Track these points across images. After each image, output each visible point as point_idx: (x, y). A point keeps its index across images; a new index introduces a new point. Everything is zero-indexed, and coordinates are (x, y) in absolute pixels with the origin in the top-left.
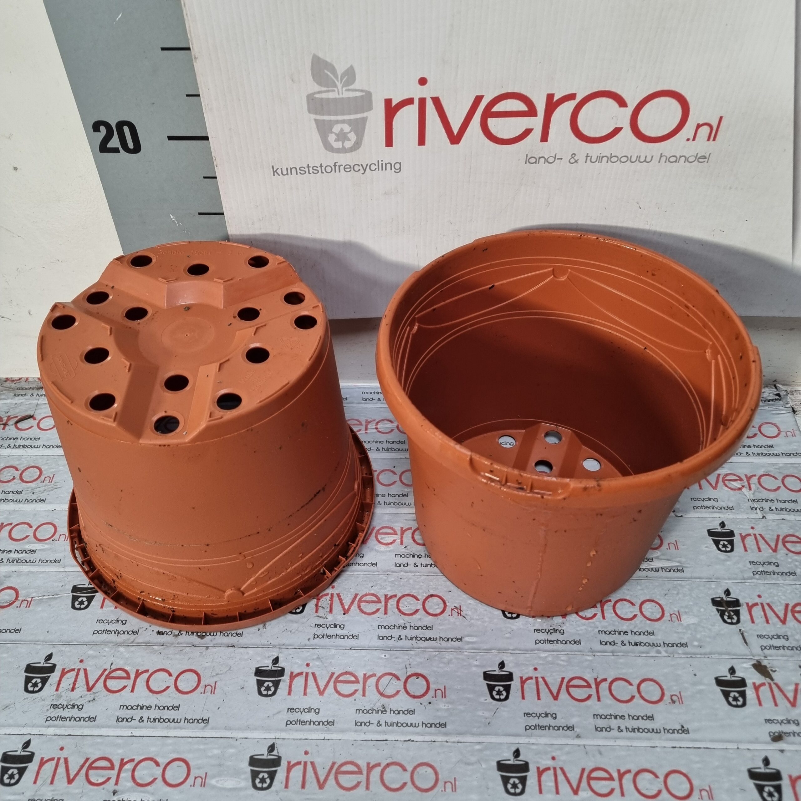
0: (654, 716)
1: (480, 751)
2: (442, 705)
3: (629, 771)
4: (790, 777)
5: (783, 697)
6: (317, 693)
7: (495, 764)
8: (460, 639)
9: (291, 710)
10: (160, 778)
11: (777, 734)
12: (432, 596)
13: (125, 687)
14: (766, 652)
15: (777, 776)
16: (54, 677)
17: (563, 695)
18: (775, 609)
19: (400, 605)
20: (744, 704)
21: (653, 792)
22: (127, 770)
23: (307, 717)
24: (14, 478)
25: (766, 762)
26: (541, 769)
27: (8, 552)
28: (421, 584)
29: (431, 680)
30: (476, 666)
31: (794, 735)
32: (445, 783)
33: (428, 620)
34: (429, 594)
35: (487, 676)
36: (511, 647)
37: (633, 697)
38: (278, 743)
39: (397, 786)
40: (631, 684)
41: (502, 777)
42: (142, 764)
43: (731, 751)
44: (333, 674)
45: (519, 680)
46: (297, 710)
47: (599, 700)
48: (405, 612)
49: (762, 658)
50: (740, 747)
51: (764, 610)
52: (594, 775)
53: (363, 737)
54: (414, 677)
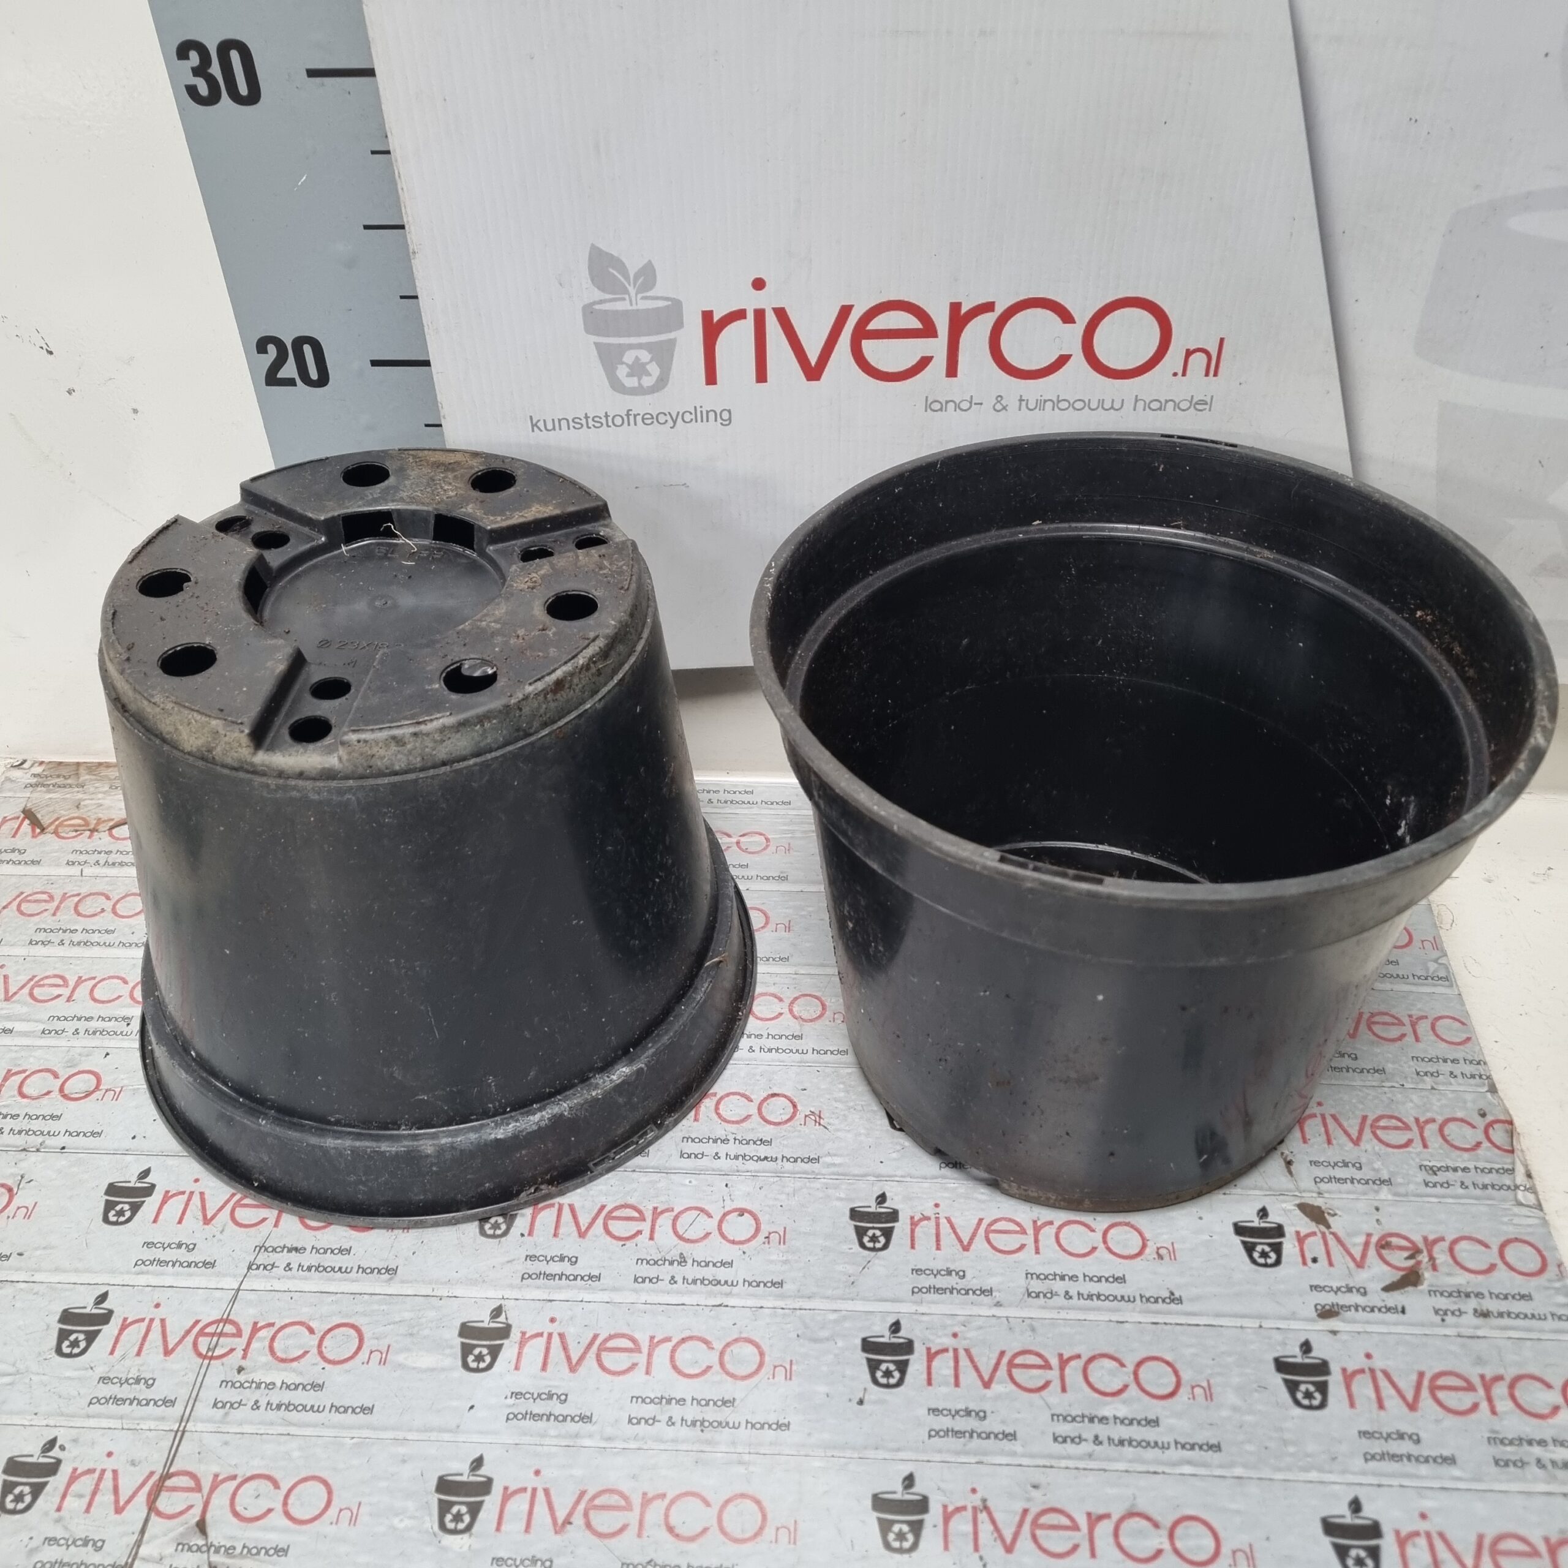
0: (1127, 1277)
1: (836, 1321)
2: (775, 1253)
3: (1078, 1356)
4: (1344, 1370)
5: (1344, 1253)
6: (576, 1234)
7: (858, 1342)
8: (817, 1160)
9: (531, 1258)
10: (315, 1351)
11: (1327, 1307)
12: (774, 1095)
13: (264, 1220)
14: (1323, 1186)
15: (1323, 1368)
16: (151, 1204)
17: (980, 1243)
18: (1345, 1124)
19: (721, 1107)
20: (1278, 1262)
21: (1116, 1386)
22: (263, 1339)
23: (555, 1268)
24: (103, 910)
25: (1306, 1347)
26: (933, 1351)
27: (87, 1019)
28: (758, 1077)
29: (763, 1218)
30: (840, 1199)
31: (1357, 1310)
32: (775, 1367)
33: (767, 1132)
34: (770, 1092)
35: (855, 1214)
36: (899, 1173)
37: (1094, 1249)
38: (508, 1305)
39: (697, 1371)
40: (1093, 1231)
41: (869, 1360)
42: (287, 1331)
43: (1249, 1330)
44: (603, 1207)
45: (909, 1221)
46: (541, 1258)
47: (1037, 1252)
48: (728, 1118)
49: (1315, 1195)
50: (1263, 1325)
51: (1325, 1125)
52: (1018, 1361)
53: (644, 1297)
54: (736, 1214)
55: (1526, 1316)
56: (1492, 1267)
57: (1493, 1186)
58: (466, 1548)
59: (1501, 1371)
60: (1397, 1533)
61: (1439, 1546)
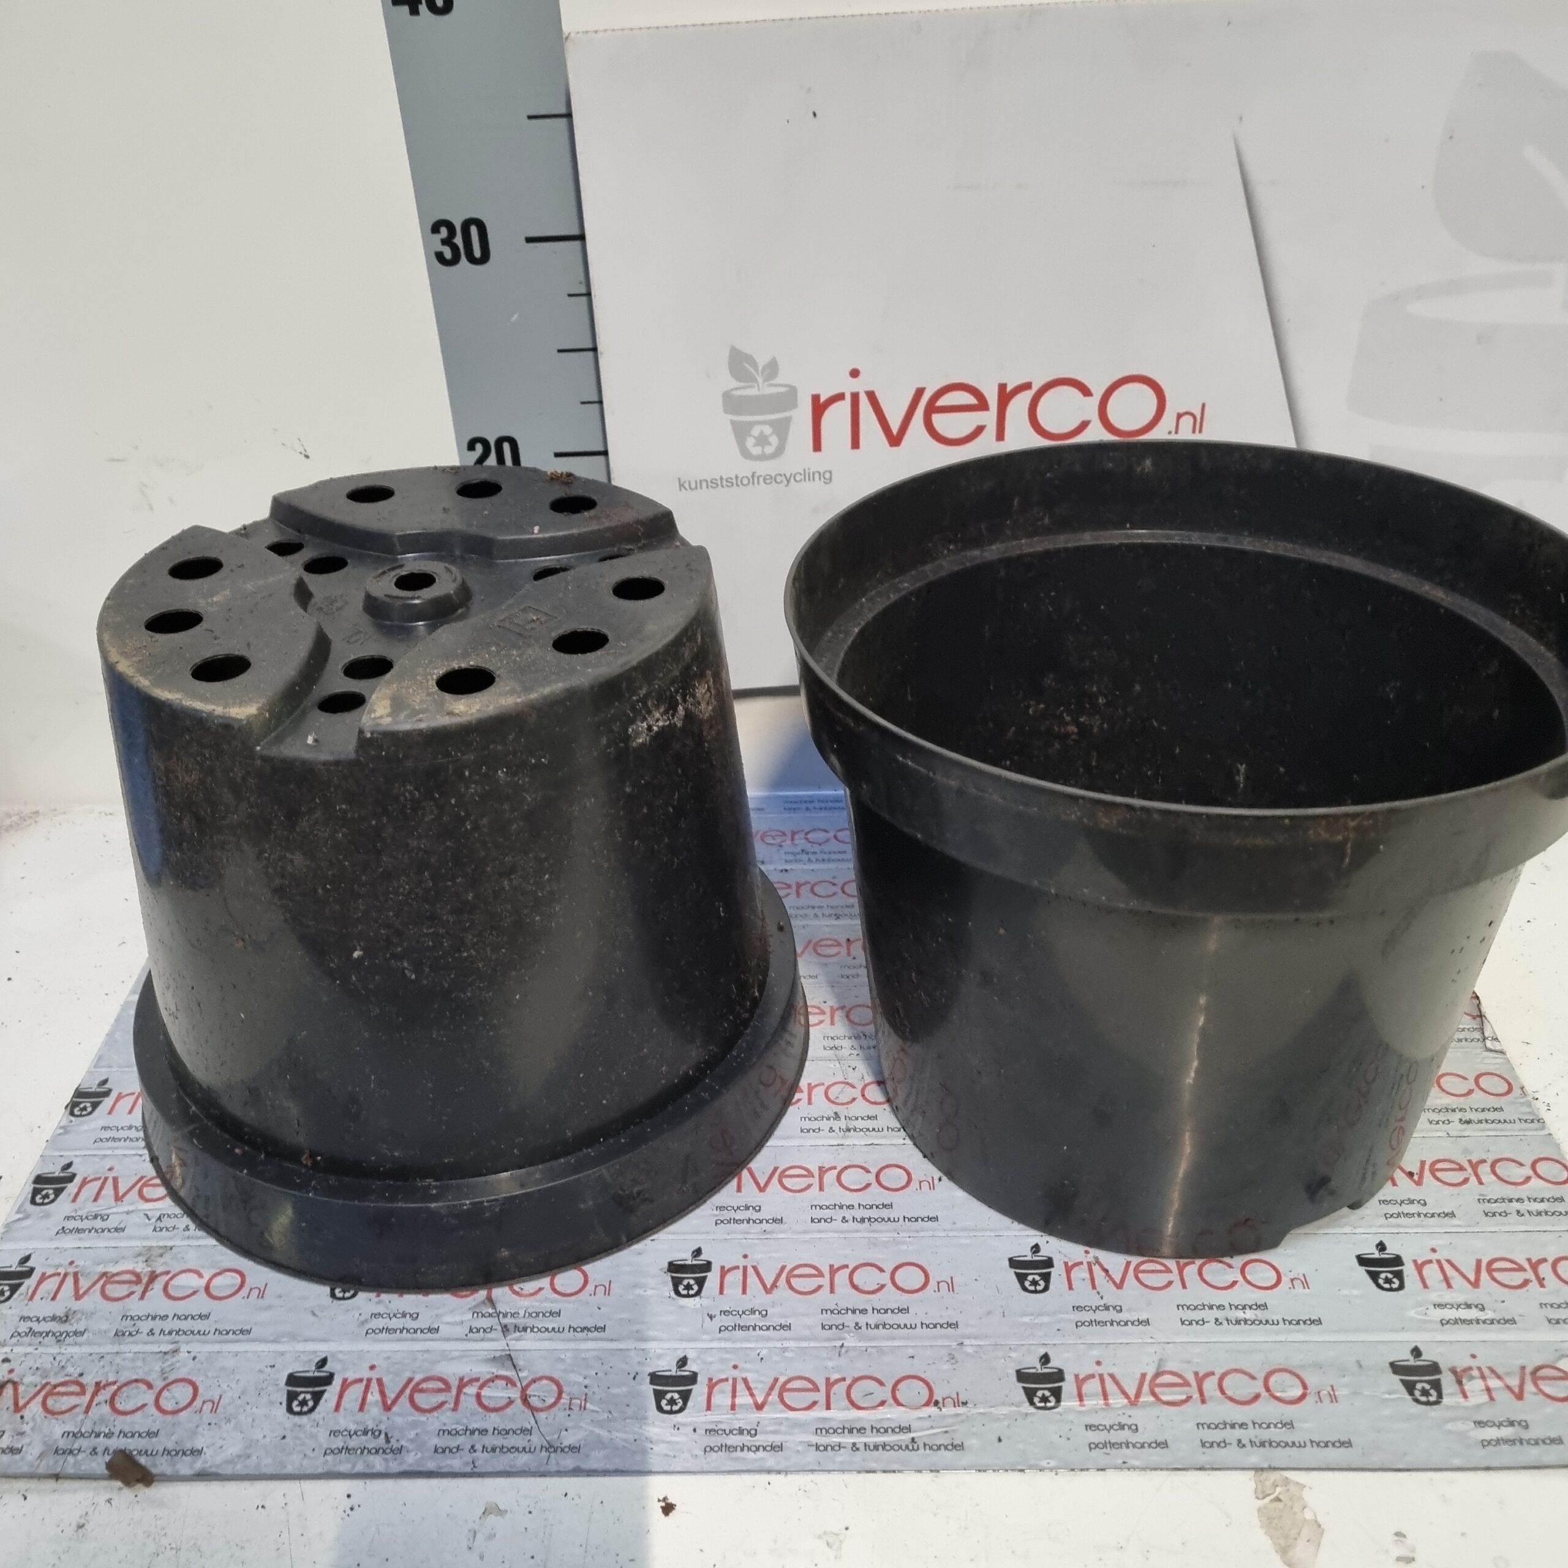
53: (810, 1142)
55: (1500, 1121)
56: (1470, 1092)
57: (1466, 1040)
58: (699, 1306)
59: (1484, 1157)
60: (1415, 1262)
61: (1447, 1266)
